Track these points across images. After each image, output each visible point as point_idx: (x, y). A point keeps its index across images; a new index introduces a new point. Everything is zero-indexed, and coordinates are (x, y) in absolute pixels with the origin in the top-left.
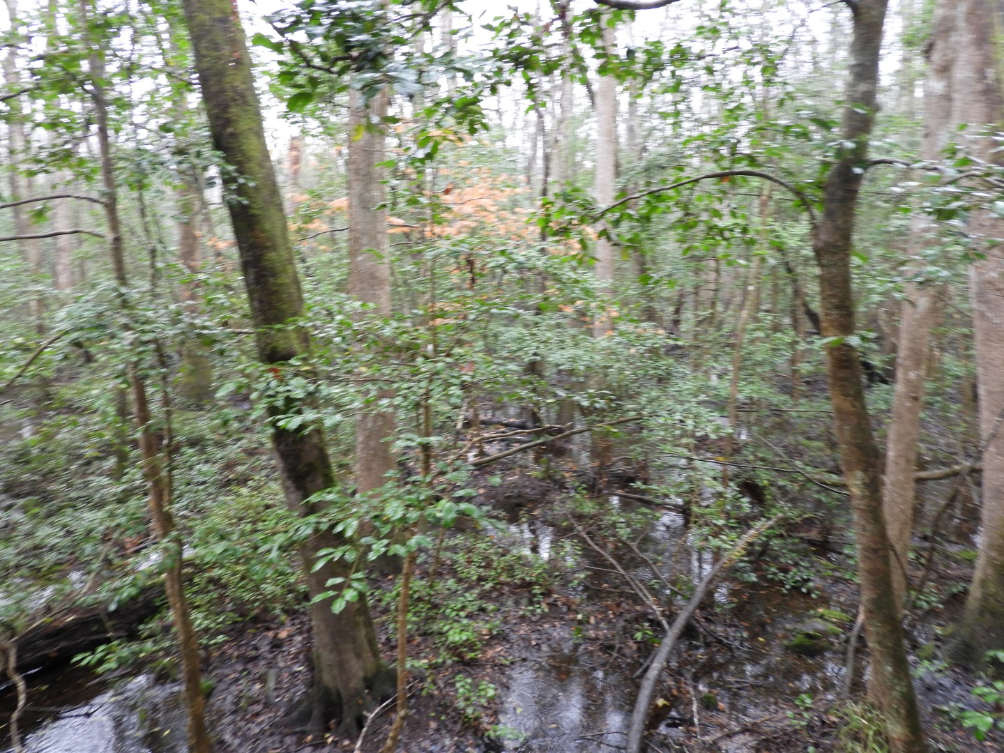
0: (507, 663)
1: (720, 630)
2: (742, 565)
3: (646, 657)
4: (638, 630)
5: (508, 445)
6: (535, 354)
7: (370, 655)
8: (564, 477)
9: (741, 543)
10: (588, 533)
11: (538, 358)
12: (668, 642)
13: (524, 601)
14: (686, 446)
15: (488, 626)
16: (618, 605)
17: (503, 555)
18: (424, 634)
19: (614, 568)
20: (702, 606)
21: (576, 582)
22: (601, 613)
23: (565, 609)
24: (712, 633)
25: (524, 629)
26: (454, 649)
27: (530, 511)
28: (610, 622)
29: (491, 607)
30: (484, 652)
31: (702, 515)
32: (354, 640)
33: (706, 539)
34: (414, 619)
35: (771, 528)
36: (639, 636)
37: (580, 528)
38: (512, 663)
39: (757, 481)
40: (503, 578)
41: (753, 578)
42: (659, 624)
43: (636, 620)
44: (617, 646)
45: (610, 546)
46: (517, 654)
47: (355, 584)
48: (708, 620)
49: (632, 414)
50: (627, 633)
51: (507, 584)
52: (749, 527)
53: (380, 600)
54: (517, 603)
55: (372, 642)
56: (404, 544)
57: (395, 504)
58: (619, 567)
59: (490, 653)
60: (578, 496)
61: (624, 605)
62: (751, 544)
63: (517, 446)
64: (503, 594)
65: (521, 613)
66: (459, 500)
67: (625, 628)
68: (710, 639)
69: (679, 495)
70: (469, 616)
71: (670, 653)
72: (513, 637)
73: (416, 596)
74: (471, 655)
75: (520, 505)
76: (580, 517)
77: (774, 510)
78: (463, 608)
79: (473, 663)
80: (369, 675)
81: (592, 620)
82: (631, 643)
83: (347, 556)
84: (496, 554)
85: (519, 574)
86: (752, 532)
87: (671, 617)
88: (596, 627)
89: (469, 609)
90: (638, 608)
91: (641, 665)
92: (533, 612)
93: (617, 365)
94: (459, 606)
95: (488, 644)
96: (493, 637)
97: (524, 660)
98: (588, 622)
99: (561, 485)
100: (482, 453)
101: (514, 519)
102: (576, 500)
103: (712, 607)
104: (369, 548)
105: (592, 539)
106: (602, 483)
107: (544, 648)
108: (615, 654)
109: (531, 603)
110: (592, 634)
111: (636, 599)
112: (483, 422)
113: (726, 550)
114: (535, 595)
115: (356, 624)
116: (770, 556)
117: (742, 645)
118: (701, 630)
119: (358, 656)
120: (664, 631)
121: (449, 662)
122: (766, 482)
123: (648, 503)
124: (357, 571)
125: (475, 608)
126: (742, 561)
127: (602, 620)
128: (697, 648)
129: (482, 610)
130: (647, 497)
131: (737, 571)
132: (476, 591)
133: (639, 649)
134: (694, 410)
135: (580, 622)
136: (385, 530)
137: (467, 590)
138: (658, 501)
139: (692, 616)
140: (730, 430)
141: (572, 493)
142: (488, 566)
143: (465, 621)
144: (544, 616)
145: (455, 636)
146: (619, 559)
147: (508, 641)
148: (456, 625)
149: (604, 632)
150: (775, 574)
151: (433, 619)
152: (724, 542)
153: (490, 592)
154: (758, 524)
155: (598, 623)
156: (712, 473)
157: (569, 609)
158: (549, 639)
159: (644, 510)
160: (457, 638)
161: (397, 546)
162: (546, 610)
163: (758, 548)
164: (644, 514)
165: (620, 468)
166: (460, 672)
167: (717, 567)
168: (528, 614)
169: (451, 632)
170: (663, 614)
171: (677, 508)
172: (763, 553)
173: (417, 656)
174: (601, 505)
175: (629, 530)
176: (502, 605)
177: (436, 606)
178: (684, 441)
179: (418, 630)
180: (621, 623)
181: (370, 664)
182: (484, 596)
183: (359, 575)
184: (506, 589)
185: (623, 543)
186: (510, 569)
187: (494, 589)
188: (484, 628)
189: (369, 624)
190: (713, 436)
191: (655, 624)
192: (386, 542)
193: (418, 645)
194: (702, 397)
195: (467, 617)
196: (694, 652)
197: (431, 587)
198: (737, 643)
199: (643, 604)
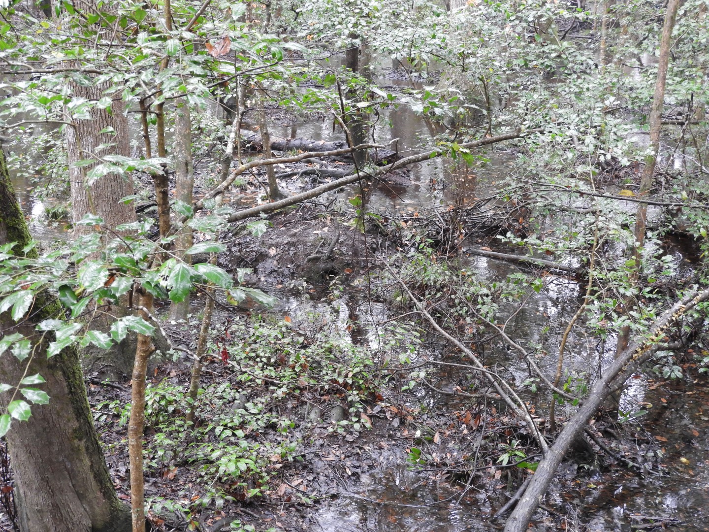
0: (310, 502)
1: (623, 448)
2: (660, 354)
3: (514, 489)
4: (504, 451)
5: (314, 181)
6: (353, 36)
7: (99, 495)
8: (399, 228)
9: (661, 322)
10: (434, 313)
11: (357, 41)
12: (546, 466)
13: (335, 413)
14: (584, 177)
15: (279, 450)
16: (476, 416)
17: (304, 347)
18: (185, 463)
19: (470, 362)
20: (599, 414)
21: (412, 384)
22: (450, 427)
23: (396, 423)
24: (611, 453)
25: (335, 453)
26: (227, 484)
27: (346, 281)
28: (463, 440)
29: (285, 422)
30: (274, 488)
31: (605, 282)
32: (72, 475)
33: (609, 318)
34: (168, 441)
36: (504, 458)
37: (420, 305)
38: (317, 502)
39: (691, 230)
40: (304, 380)
41: (677, 373)
42: (535, 442)
43: (502, 437)
44: (472, 475)
45: (469, 332)
46: (324, 489)
47: (30, 394)
48: (606, 434)
49: (505, 130)
50: (488, 455)
51: (308, 388)
52: (675, 299)
53: (118, 416)
54: (323, 416)
55: (101, 477)
56: (106, 329)
57: (94, 266)
58: (477, 361)
59: (283, 488)
61: (484, 415)
62: (678, 324)
63: (330, 182)
64: (304, 403)
65: (330, 430)
66: (198, 260)
67: (484, 448)
68: (609, 461)
69: (571, 252)
70: (252, 437)
71: (550, 481)
72: (319, 464)
73: (171, 409)
74: (253, 492)
75: (332, 272)
76: (421, 289)
78: (242, 425)
79: (259, 503)
80: (100, 524)
81: (437, 439)
82: (492, 469)
83: (16, 351)
84: (293, 344)
85: (327, 374)
86: (678, 305)
87: (553, 430)
88: (443, 448)
89: (253, 426)
90: (506, 419)
91: (507, 499)
92: (348, 429)
93: (481, 52)
94: (237, 422)
95: (280, 475)
96: (286, 466)
97: (334, 497)
98: (431, 442)
99: (396, 242)
100: (275, 194)
101: (320, 294)
102: (417, 263)
103: (615, 417)
104: (51, 336)
105: (439, 321)
106: (459, 236)
107: (365, 479)
108: (468, 487)
109: (345, 415)
110: (436, 457)
111: (502, 407)
112: (275, 147)
113: (638, 332)
114: (351, 404)
115: (76, 450)
116: (703, 340)
117: (655, 468)
118: (597, 448)
119: (81, 497)
120: (542, 452)
121: (220, 502)
122: (703, 232)
123: (525, 267)
124: (31, 373)
125: (262, 424)
126: (660, 349)
127: (452, 437)
128: (590, 474)
129: (273, 427)
130: (525, 258)
131: (655, 363)
132: (264, 399)
133: (504, 478)
134: (597, 121)
135: (418, 442)
136: (79, 308)
137: (249, 398)
138: (539, 262)
139: (584, 428)
140: (650, 152)
141: (412, 252)
142: (281, 363)
143: (244, 444)
144: (364, 434)
145: (228, 465)
146: (479, 350)
147: (311, 471)
148: (230, 449)
149: (455, 454)
151: (198, 441)
152: (635, 321)
153: (284, 400)
154: (688, 294)
155: (444, 442)
156: (621, 219)
157: (402, 423)
158: (371, 467)
159: (519, 275)
160: (232, 468)
161: (97, 333)
162: (368, 425)
163: (686, 329)
164: (518, 282)
165: (488, 212)
166: (237, 516)
167: (623, 357)
168: (341, 431)
169: (224, 460)
170: (542, 428)
171: (567, 272)
172: (693, 336)
173: (173, 495)
174: (454, 269)
175: (495, 306)
176: (302, 418)
177: (202, 423)
178: (580, 169)
179: (175, 457)
180: (479, 442)
181: (100, 507)
182: (276, 407)
183: (36, 379)
184: (308, 395)
185: (487, 326)
186: (314, 367)
187: (290, 395)
188: (274, 453)
189: (96, 451)
190: (625, 162)
191: (528, 441)
192: (78, 326)
193: (175, 479)
194: (611, 101)
195: (246, 437)
196: (586, 480)
197: (194, 395)
198: (648, 466)
199: (512, 414)
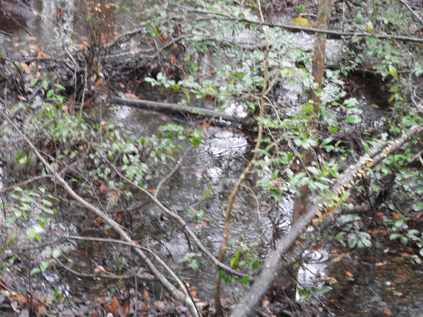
10: (68, 176)
16: (125, 302)
19: (118, 236)
20: (274, 294)
21: (44, 265)
35: (399, 151)
41: (365, 241)
45: (112, 200)
52: (360, 151)
58: (125, 234)
60: (49, 107)
61: (134, 301)
62: (365, 182)
69: (236, 97)
77: (405, 120)
86: (364, 159)
90: (161, 305)
102: (45, 115)
105: (75, 187)
106: (96, 81)
111: (157, 290)
113: (317, 192)
116: (395, 201)
122: (392, 70)
126: (345, 212)
131: (338, 230)
138: (197, 110)
139: (256, 311)
141: (38, 101)
150: (403, 232)
154: (376, 145)
156: (295, 56)
159: (172, 127)
163: (374, 188)
167: (301, 223)
172: (383, 196)
174: (91, 122)
175: (144, 167)
185: (135, 191)
199: (170, 297)
